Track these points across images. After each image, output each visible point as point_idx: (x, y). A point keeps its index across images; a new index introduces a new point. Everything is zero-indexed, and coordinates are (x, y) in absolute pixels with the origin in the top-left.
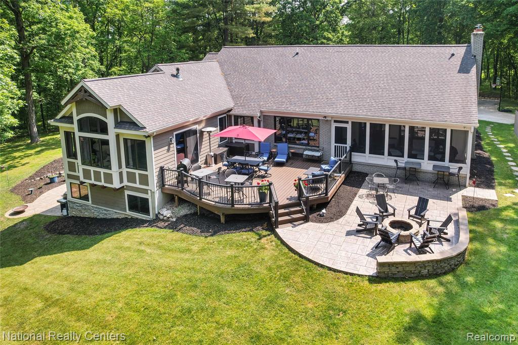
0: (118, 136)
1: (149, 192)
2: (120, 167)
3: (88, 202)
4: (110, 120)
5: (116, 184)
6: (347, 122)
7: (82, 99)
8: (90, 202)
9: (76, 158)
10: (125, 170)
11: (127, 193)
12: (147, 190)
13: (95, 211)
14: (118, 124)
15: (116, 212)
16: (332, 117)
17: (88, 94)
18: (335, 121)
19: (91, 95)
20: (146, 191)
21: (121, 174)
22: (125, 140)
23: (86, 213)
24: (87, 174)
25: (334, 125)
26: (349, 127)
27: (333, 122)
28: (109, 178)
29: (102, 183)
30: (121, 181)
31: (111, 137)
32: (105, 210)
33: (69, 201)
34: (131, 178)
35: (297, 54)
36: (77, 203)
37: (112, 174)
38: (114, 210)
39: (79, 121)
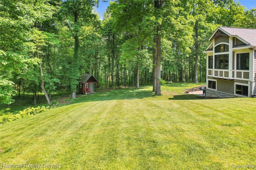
0: (234, 53)
1: (249, 82)
2: (233, 69)
3: (215, 90)
4: (230, 44)
5: (230, 77)
7: (218, 36)
9: (212, 68)
10: (236, 71)
11: (235, 83)
13: (218, 94)
14: (234, 46)
17: (221, 32)
19: (222, 33)
20: (247, 82)
21: (233, 72)
22: (238, 55)
23: (213, 95)
24: (216, 73)
28: (227, 74)
29: (224, 77)
30: (233, 76)
31: (230, 53)
32: (223, 93)
33: (207, 89)
34: (239, 75)
36: (210, 90)
37: (228, 72)
38: (228, 94)
39: (216, 48)
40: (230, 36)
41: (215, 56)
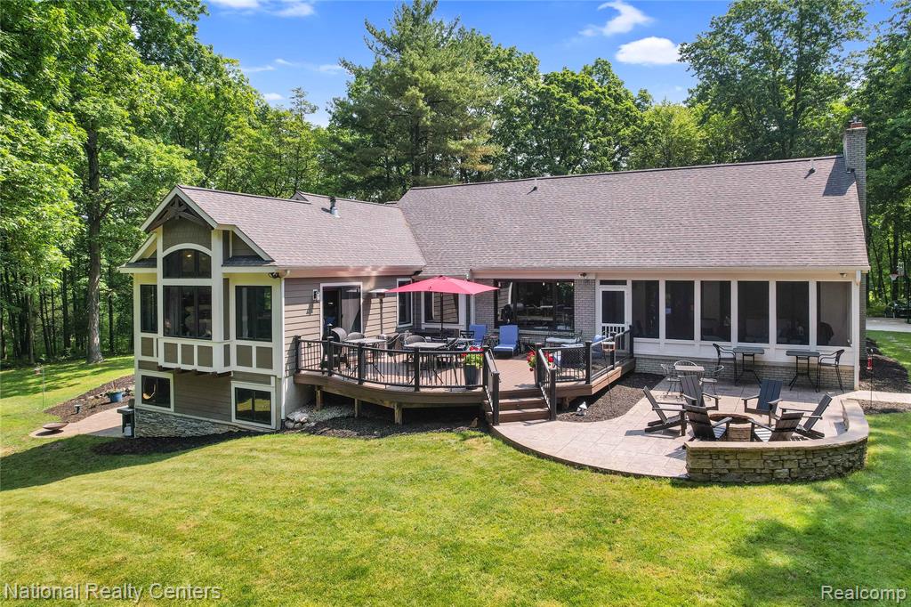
0: (226, 282)
1: (273, 379)
2: (227, 336)
3: (168, 409)
4: (216, 252)
5: (218, 366)
6: (624, 283)
7: (174, 217)
8: (172, 409)
9: (155, 330)
10: (234, 343)
11: (235, 385)
12: (269, 376)
13: (179, 423)
14: (228, 261)
15: (214, 423)
16: (597, 274)
17: (183, 208)
18: (603, 282)
19: (188, 210)
20: (266, 379)
21: (227, 348)
22: (238, 289)
23: (163, 430)
24: (170, 351)
25: (600, 289)
26: (627, 291)
27: (598, 283)
28: (206, 355)
29: (196, 366)
30: (227, 363)
31: (215, 282)
32: (196, 421)
33: (137, 409)
34: (244, 356)
35: (535, 188)
36: (151, 412)
37: (211, 348)
38: (211, 420)
39: (165, 259)
40: (215, 226)
41: (167, 289)
